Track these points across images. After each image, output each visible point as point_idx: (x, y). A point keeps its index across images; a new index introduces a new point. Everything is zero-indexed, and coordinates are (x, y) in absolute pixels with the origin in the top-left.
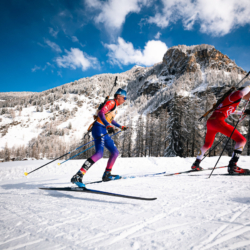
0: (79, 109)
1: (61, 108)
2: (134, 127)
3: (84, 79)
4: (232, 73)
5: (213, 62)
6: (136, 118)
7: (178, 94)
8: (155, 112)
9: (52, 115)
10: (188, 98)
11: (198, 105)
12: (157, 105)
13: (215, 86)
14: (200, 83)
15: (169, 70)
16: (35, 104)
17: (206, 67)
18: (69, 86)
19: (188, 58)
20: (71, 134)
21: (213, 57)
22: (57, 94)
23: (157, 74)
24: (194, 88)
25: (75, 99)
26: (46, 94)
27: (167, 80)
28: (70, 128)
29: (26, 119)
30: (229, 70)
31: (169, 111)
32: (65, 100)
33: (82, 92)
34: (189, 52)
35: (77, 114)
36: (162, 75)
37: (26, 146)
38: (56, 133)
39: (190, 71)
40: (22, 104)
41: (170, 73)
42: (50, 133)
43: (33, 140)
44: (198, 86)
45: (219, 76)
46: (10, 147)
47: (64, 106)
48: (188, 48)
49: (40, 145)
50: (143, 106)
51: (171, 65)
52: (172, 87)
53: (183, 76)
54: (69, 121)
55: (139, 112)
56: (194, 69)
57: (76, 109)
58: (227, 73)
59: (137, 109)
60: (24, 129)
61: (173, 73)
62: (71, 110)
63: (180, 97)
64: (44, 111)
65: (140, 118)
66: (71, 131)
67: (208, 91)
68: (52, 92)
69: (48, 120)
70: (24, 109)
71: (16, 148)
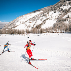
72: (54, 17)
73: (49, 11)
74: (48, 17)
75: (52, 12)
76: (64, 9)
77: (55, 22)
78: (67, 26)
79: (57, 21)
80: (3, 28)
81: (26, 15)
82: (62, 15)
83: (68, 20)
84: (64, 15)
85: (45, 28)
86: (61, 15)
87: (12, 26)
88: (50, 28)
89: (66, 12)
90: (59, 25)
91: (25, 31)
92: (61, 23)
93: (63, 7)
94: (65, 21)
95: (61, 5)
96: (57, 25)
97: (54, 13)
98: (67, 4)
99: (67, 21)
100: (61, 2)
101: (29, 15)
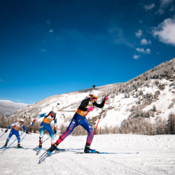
0: (161, 92)
3: (164, 64)
9: (137, 100)
16: (123, 92)
18: (150, 73)
20: (156, 116)
22: (139, 81)
25: (157, 83)
26: (131, 83)
28: (154, 110)
29: (118, 104)
32: (147, 86)
33: (163, 76)
35: (160, 97)
37: (119, 126)
40: (114, 93)
42: (137, 115)
43: (124, 121)
46: (108, 126)
47: (147, 91)
49: (130, 125)
54: (153, 104)
57: (158, 93)
60: (117, 112)
64: (131, 96)
66: (155, 113)
68: (136, 80)
69: (135, 104)
70: (116, 96)
71: (113, 127)
72: (125, 107)
73: (115, 92)
74: (111, 105)
75: (122, 95)
76: (145, 93)
77: (126, 117)
78: (152, 129)
79: (131, 115)
80: (11, 117)
81: (67, 95)
82: (141, 103)
83: (153, 116)
84: (146, 104)
85: (103, 128)
86: (139, 103)
87: (33, 114)
88: (115, 129)
89: (149, 98)
90: (133, 125)
91: (59, 127)
92: (140, 119)
93: (143, 89)
94: (148, 117)
95: (139, 85)
96: (131, 123)
97: (126, 97)
98: (150, 84)
99: (151, 117)
100: (139, 78)
101: (74, 95)
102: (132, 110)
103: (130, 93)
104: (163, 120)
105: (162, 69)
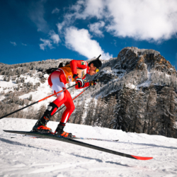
0: (41, 84)
1: (26, 81)
2: (86, 108)
3: (51, 60)
4: (172, 76)
5: (157, 65)
6: (89, 100)
7: (127, 86)
8: (106, 98)
9: (16, 85)
10: (134, 90)
11: (142, 97)
12: (108, 92)
13: (157, 84)
14: (146, 80)
15: (122, 65)
16: (3, 74)
17: (151, 68)
18: (37, 65)
19: (138, 58)
21: (158, 61)
22: (25, 68)
23: (111, 67)
24: (140, 83)
25: (40, 75)
26: (16, 67)
27: (119, 73)
28: (30, 99)
30: (169, 73)
31: (117, 98)
32: (31, 75)
34: (140, 53)
35: (39, 88)
36: (115, 68)
38: (17, 102)
39: (139, 68)
41: (122, 68)
42: (12, 101)
44: (143, 82)
45: (161, 77)
47: (28, 79)
48: (139, 50)
50: (97, 91)
51: (124, 62)
52: (122, 80)
53: (132, 72)
54: (31, 93)
55: (92, 96)
56: (142, 68)
57: (38, 84)
58: (167, 76)
59: (90, 93)
61: (125, 68)
62: (34, 84)
63: (128, 88)
64: (11, 81)
65: (92, 101)
67: (151, 88)
68: (21, 66)
69: (12, 90)
102: (7, 95)
103: (11, 77)
104: (35, 109)
105: (48, 65)
